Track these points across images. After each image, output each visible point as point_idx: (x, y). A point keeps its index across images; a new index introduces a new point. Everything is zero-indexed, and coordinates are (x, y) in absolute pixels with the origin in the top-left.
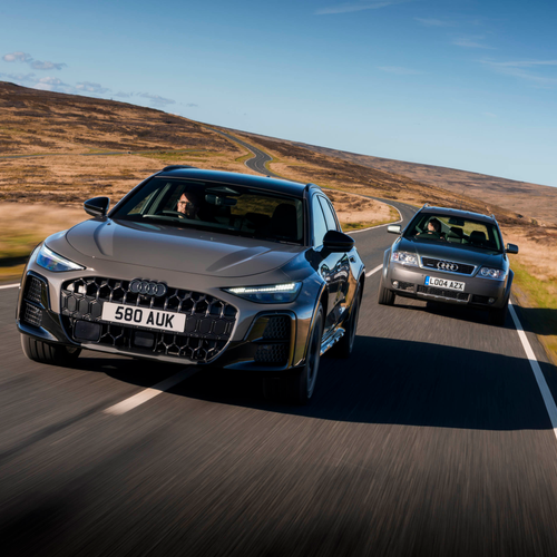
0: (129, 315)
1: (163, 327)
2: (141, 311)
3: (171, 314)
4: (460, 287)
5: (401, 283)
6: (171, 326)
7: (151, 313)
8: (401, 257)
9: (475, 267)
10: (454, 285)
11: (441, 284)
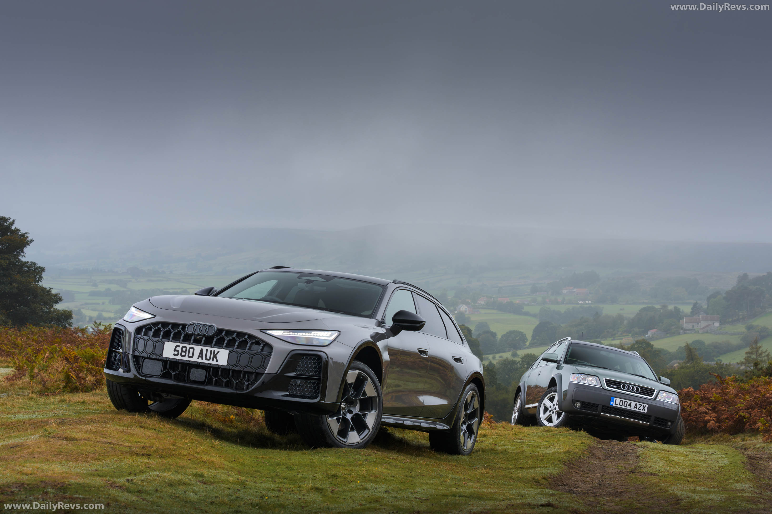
0: (184, 352)
1: (210, 362)
2: (193, 349)
3: (217, 350)
4: (644, 409)
5: (584, 404)
6: (217, 361)
7: (202, 350)
8: (581, 379)
9: (656, 391)
10: (638, 406)
11: (625, 405)
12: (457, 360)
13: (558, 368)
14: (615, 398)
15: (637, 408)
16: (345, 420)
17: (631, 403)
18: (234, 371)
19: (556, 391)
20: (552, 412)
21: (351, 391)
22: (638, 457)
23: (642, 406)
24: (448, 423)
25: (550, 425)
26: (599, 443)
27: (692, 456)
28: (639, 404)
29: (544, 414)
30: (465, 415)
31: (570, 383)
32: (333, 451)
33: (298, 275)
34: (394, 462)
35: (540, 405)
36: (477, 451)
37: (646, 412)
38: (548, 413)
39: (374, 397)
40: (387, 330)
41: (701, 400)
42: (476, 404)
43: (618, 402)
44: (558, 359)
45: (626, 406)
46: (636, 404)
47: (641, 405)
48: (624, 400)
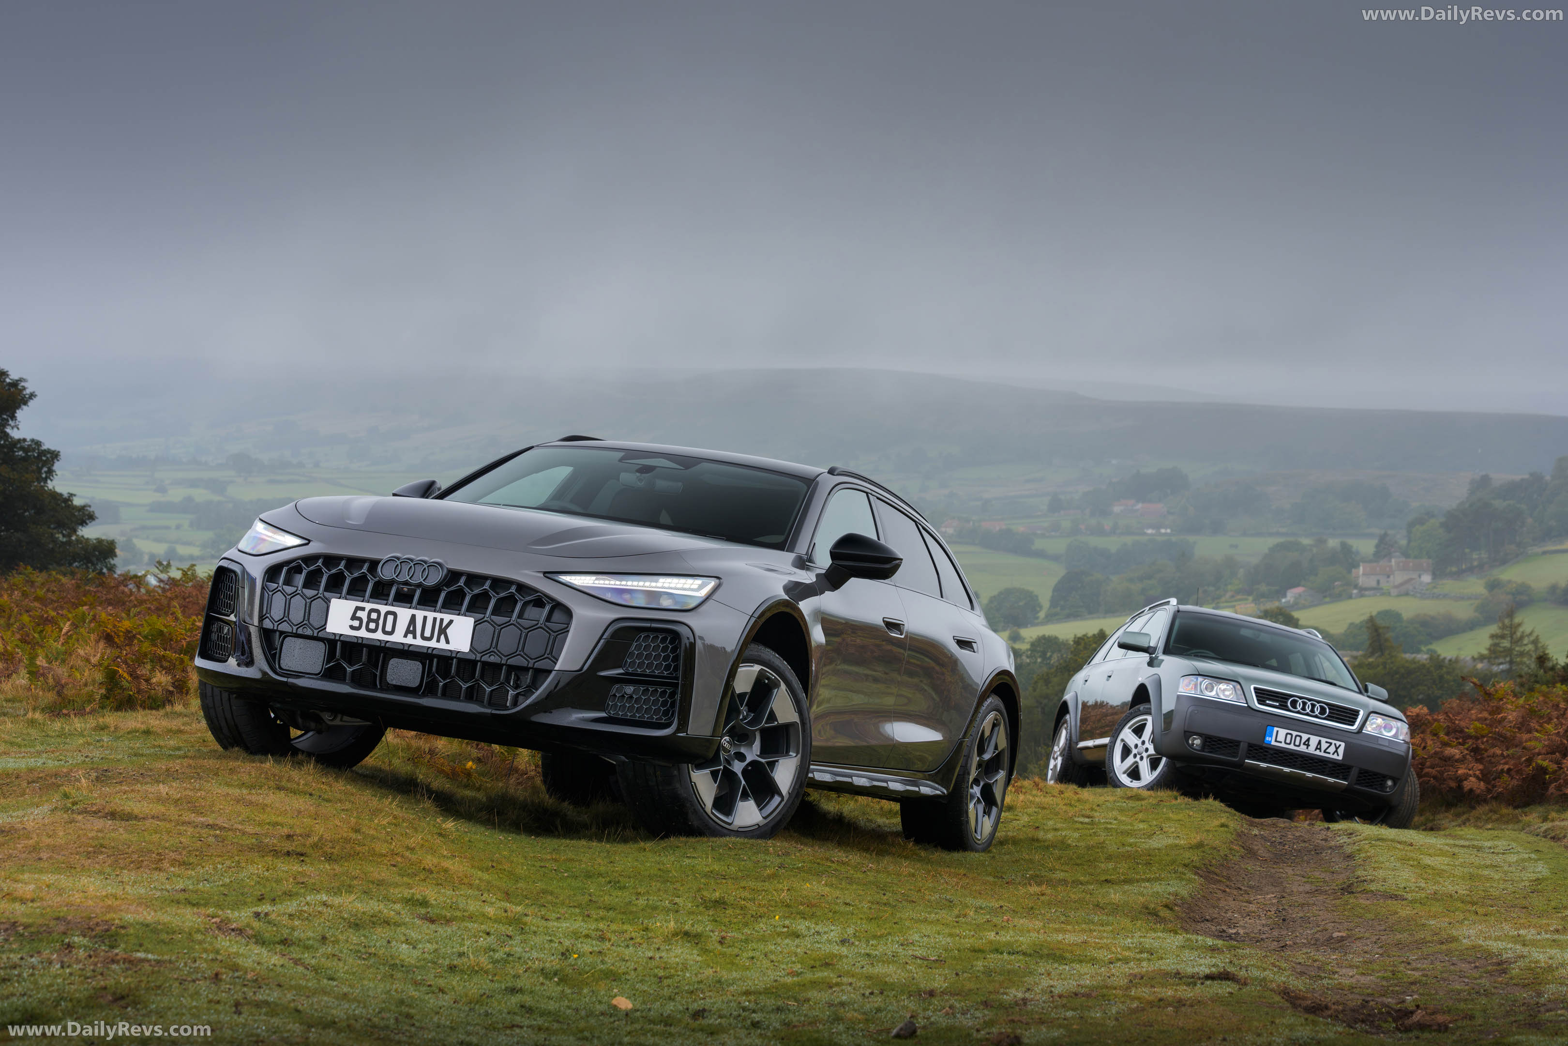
0: (374, 621)
1: (433, 644)
2: (395, 614)
3: (447, 617)
4: (1336, 751)
5: (1210, 741)
6: (448, 642)
7: (413, 617)
8: (1203, 686)
9: (1361, 713)
10: (1324, 746)
11: (1297, 743)
12: (964, 644)
13: (1151, 664)
14: (1276, 729)
15: (1322, 751)
16: (729, 775)
17: (1308, 739)
18: (485, 664)
19: (1150, 713)
20: (1138, 757)
21: (744, 710)
22: (1350, 857)
23: (1333, 746)
24: (943, 782)
25: (1135, 784)
26: (1252, 824)
27: (1465, 856)
28: (1326, 742)
29: (1123, 760)
30: (979, 765)
31: (1179, 697)
32: (704, 844)
33: (622, 454)
34: (843, 869)
35: (1113, 743)
36: (1002, 843)
37: (1340, 758)
38: (1130, 760)
39: (793, 724)
40: (818, 576)
41: (1447, 734)
42: (1001, 740)
43: (1281, 737)
44: (1152, 644)
46: (1320, 742)
47: (1331, 744)
48: (1294, 733)
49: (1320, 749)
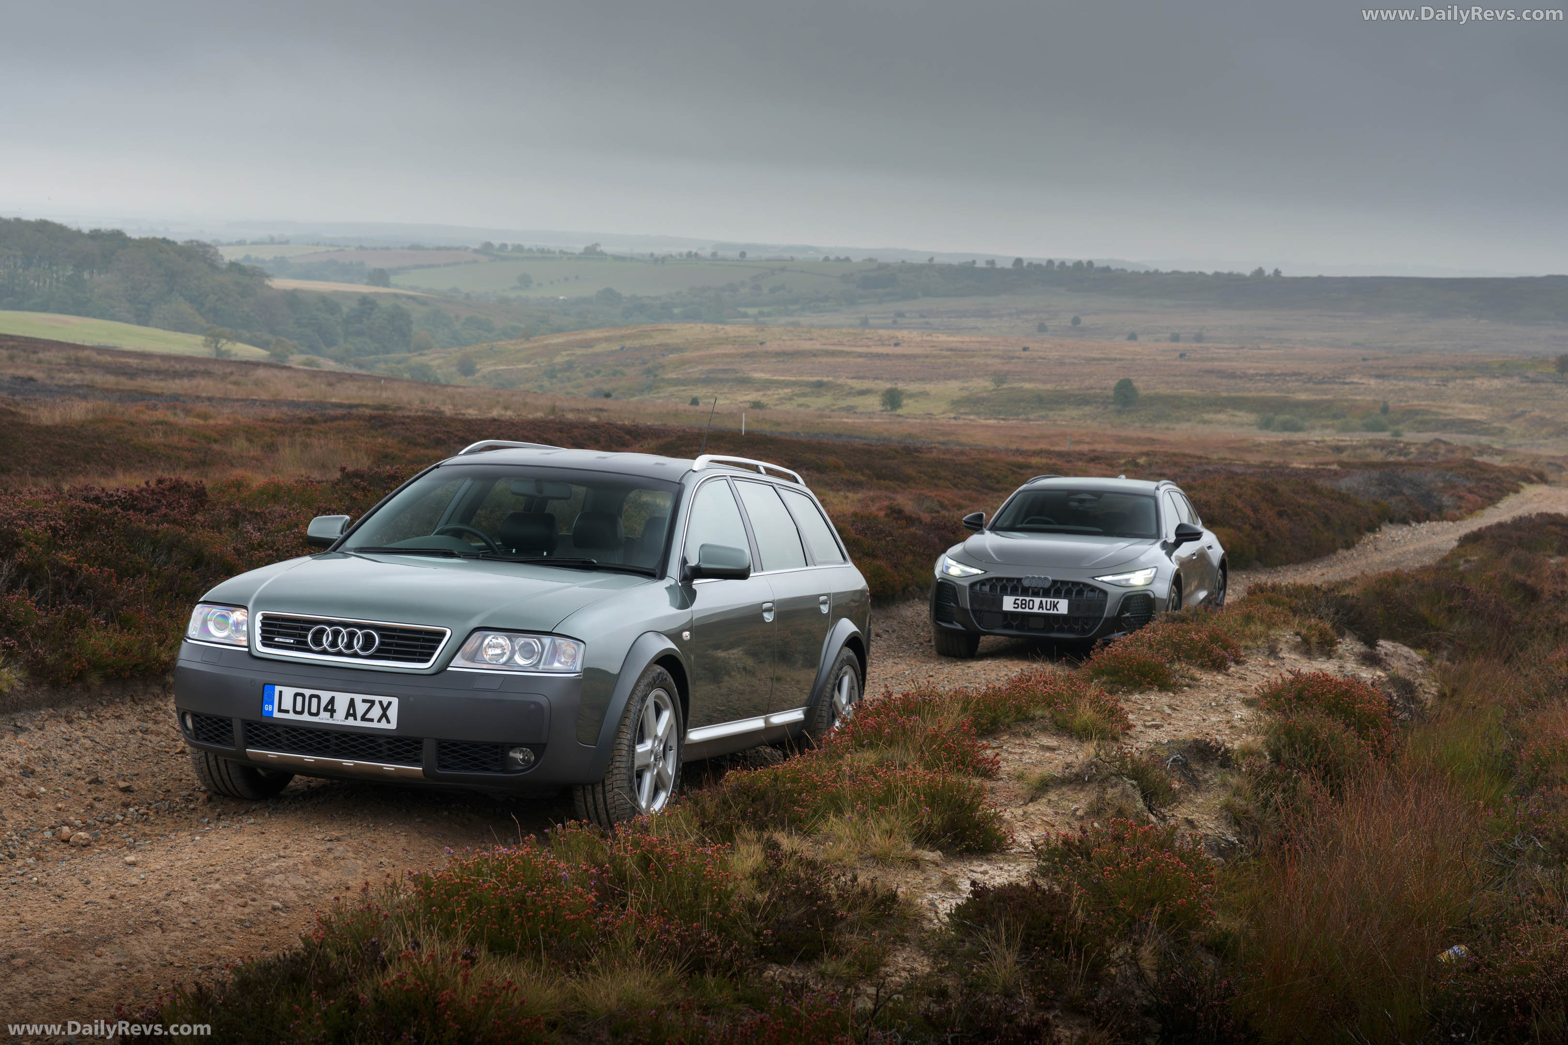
4: (384, 715)
10: (361, 708)
11: (314, 710)
14: (278, 689)
15: (359, 717)
17: (333, 699)
23: (377, 705)
28: (364, 701)
37: (393, 725)
43: (287, 704)
45: (317, 714)
46: (352, 701)
47: (372, 703)
48: (307, 692)
49: (354, 716)
